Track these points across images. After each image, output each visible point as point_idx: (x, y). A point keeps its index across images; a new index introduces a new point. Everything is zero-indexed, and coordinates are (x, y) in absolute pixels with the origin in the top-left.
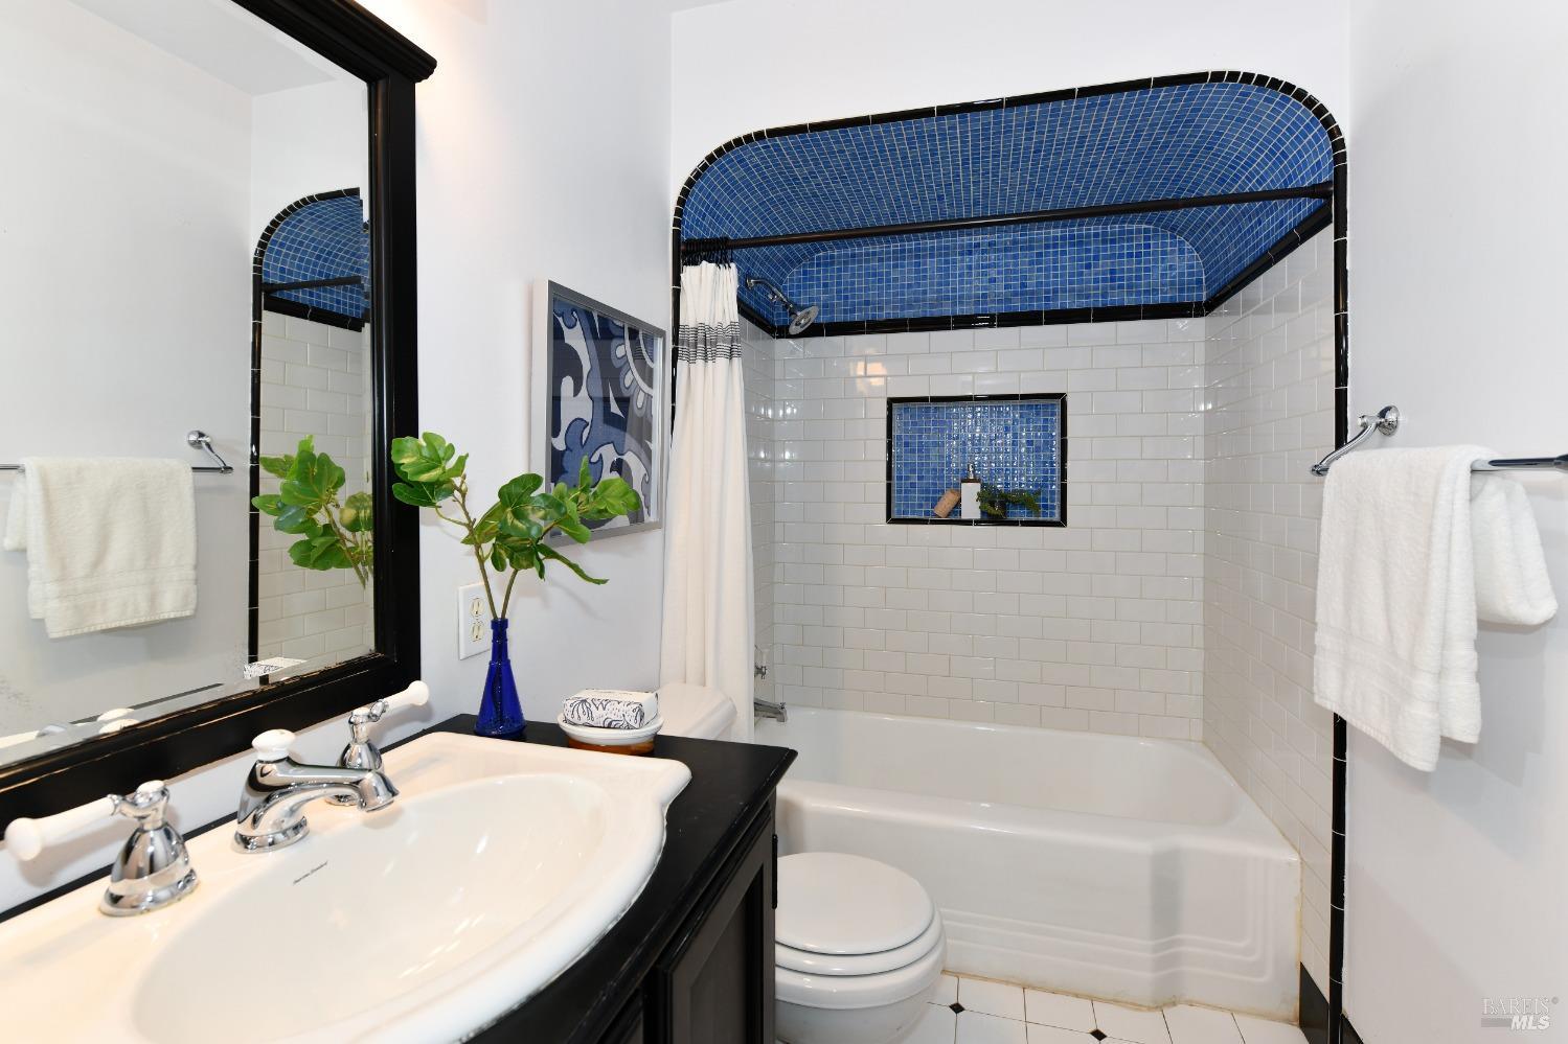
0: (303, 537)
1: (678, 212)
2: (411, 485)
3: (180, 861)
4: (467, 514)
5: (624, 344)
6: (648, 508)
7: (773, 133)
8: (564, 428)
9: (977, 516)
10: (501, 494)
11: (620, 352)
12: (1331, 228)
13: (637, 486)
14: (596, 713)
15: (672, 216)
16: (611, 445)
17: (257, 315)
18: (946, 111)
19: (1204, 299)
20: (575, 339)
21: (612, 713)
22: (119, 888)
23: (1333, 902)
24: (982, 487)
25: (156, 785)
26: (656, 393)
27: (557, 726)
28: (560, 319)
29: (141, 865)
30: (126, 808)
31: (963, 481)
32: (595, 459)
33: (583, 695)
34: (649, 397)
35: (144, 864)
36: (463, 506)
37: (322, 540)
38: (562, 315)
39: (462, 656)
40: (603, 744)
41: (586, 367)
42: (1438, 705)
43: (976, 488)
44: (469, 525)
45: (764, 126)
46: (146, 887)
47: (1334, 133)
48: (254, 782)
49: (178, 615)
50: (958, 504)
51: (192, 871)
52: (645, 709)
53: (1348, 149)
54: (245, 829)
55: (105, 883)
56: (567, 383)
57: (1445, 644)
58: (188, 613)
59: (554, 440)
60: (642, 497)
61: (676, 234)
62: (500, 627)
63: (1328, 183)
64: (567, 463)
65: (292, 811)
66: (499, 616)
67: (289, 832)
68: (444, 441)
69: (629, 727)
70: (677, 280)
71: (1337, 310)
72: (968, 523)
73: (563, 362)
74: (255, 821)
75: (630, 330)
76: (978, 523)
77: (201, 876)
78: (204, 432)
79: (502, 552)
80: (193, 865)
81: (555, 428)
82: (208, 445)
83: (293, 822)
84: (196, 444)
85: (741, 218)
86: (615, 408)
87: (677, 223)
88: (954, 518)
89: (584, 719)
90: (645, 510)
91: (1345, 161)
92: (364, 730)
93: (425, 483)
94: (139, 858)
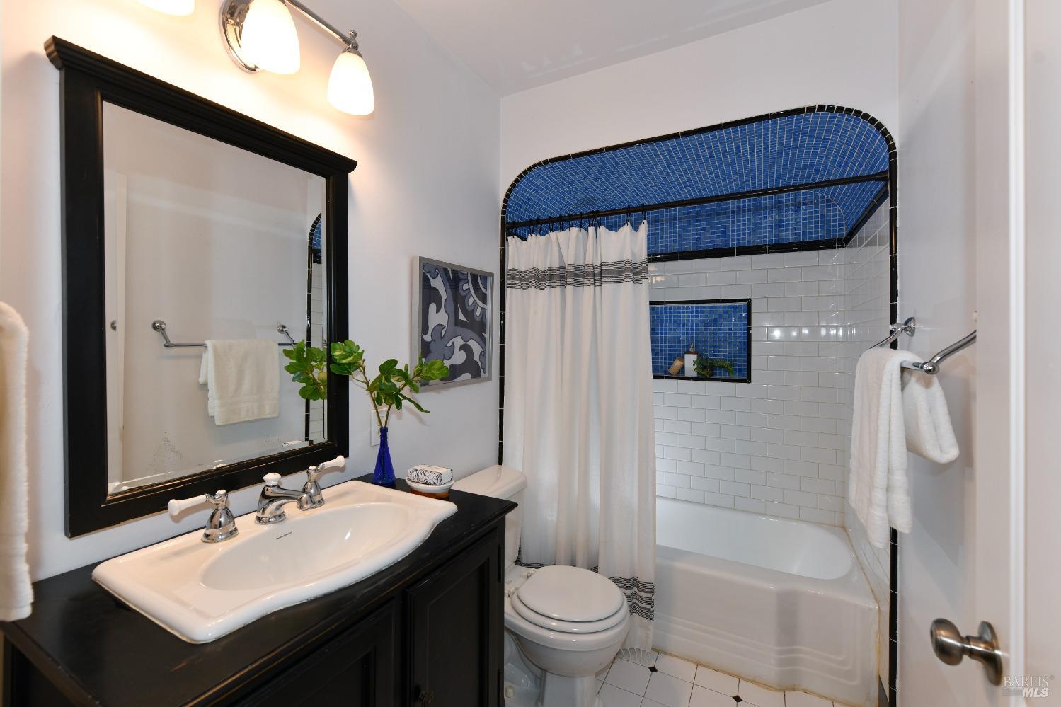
0: (304, 385)
1: (504, 207)
2: (339, 364)
3: (231, 524)
4: (365, 377)
5: (468, 282)
6: (484, 369)
7: (553, 160)
8: (431, 329)
9: (695, 375)
10: (380, 368)
11: (465, 287)
12: (888, 200)
13: (476, 358)
14: (420, 476)
15: (501, 209)
16: (459, 337)
17: (310, 266)
18: (647, 142)
19: (844, 236)
20: (437, 283)
21: (429, 477)
22: (209, 532)
23: (890, 636)
24: (698, 357)
25: (223, 491)
26: (489, 307)
27: (404, 480)
28: (428, 275)
29: (217, 524)
30: (211, 500)
31: (686, 353)
32: (449, 344)
33: (416, 468)
34: (484, 310)
35: (217, 523)
36: (364, 374)
37: (311, 387)
38: (429, 272)
39: (373, 444)
40: (423, 491)
41: (444, 297)
42: (888, 507)
43: (694, 357)
44: (367, 383)
45: (548, 157)
46: (218, 531)
47: (889, 139)
48: (264, 496)
49: (272, 416)
50: (683, 367)
51: (236, 528)
52: (443, 476)
53: (897, 150)
54: (260, 514)
55: (204, 530)
56: (433, 307)
57: (889, 471)
58: (275, 415)
59: (424, 336)
60: (480, 364)
61: (503, 219)
62: (384, 432)
63: (887, 171)
64: (432, 347)
65: (277, 509)
66: (384, 426)
67: (277, 517)
68: (354, 344)
69: (435, 484)
70: (503, 244)
71: (891, 253)
72: (688, 379)
73: (428, 295)
74: (263, 511)
75: (472, 275)
76: (695, 379)
77: (240, 531)
78: (286, 325)
79: (382, 396)
80: (237, 525)
81: (425, 329)
82: (287, 333)
83: (278, 513)
84: (281, 332)
85: (545, 204)
86: (462, 317)
87: (503, 213)
88: (681, 376)
89: (416, 479)
90: (482, 371)
91: (896, 157)
92: (314, 476)
93: (346, 364)
94: (216, 521)
